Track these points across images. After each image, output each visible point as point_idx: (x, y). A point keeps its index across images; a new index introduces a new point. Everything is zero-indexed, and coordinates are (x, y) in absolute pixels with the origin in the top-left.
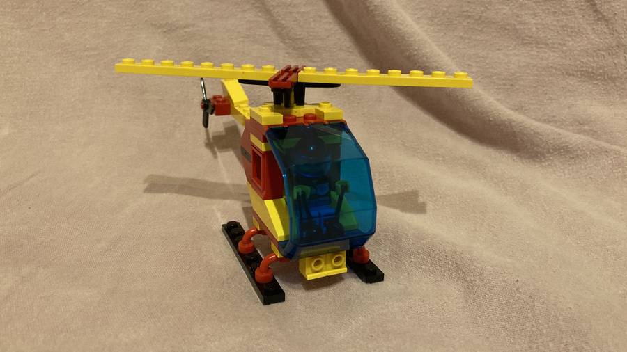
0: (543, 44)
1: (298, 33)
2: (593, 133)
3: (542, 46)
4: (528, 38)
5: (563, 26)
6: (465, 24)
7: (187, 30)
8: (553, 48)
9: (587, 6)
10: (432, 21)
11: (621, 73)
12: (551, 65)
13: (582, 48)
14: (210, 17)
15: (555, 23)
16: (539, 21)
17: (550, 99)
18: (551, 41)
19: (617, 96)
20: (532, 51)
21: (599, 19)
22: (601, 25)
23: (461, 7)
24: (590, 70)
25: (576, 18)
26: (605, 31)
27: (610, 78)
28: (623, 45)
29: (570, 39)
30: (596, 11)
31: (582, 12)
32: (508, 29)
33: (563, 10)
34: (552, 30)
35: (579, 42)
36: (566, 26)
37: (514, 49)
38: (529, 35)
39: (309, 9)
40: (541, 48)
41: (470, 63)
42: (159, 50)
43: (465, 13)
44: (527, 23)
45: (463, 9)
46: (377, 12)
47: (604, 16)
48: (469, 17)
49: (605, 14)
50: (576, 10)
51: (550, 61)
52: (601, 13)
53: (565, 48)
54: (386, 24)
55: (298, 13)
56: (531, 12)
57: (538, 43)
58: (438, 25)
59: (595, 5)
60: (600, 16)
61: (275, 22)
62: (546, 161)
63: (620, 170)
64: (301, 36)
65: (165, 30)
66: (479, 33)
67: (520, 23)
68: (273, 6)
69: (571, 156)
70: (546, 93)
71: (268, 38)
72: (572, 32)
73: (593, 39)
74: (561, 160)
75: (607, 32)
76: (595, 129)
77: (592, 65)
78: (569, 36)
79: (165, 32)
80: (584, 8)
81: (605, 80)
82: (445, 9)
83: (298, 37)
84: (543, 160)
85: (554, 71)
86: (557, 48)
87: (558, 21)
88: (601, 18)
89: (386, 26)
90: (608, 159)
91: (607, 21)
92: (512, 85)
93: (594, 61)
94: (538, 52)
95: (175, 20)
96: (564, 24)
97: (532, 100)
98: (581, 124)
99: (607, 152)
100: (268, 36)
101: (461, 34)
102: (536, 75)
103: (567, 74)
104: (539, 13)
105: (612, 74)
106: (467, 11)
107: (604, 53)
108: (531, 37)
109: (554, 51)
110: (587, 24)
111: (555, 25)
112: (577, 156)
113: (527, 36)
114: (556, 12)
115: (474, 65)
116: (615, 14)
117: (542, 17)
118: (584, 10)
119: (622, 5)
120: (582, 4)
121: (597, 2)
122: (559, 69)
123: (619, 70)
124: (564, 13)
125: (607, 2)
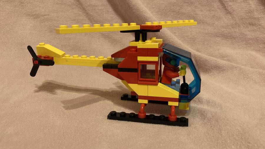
0: (205, 23)
1: (98, 18)
2: (229, 60)
5: (213, 16)
6: (172, 15)
7: (46, 17)
8: (209, 25)
9: (222, 8)
10: (158, 13)
11: (238, 36)
12: (209, 32)
13: (221, 25)
14: (56, 11)
17: (210, 46)
18: (208, 22)
19: (236, 45)
20: (201, 26)
21: (227, 13)
22: (228, 15)
23: (171, 7)
24: (225, 34)
25: (218, 12)
26: (230, 18)
27: (233, 38)
28: (238, 24)
29: (216, 21)
30: (226, 9)
31: (220, 10)
32: (191, 17)
33: (212, 9)
34: (209, 17)
35: (220, 23)
36: (214, 16)
38: (200, 19)
39: (103, 8)
40: (205, 25)
41: (175, 32)
42: (32, 26)
43: (172, 10)
44: (198, 14)
45: (171, 8)
46: (134, 8)
47: (229, 12)
48: (174, 11)
49: (229, 11)
50: (218, 9)
51: (209, 30)
52: (228, 10)
53: (214, 25)
54: (139, 13)
55: (98, 9)
56: (200, 10)
57: (203, 23)
58: (160, 15)
59: (225, 7)
60: (228, 12)
61: (87, 14)
62: (211, 73)
63: (242, 75)
64: (100, 20)
65: (34, 17)
66: (178, 18)
67: (195, 14)
68: (86, 6)
69: (221, 70)
70: (208, 44)
71: (84, 21)
72: (217, 18)
73: (225, 21)
74: (217, 72)
76: (229, 59)
78: (216, 20)
79: (34, 18)
80: (221, 8)
81: (231, 39)
82: (163, 8)
83: (98, 20)
84: (210, 72)
85: (211, 35)
87: (211, 14)
88: (228, 13)
89: (138, 14)
90: (237, 71)
91: (231, 14)
92: (194, 41)
93: (227, 31)
95: (39, 12)
96: (213, 15)
97: (202, 47)
98: (223, 57)
99: (236, 67)
100: (84, 20)
102: (203, 36)
103: (216, 36)
104: (203, 10)
105: (234, 36)
106: (173, 9)
107: (230, 27)
108: (200, 20)
109: (210, 26)
110: (223, 15)
112: (224, 70)
114: (210, 10)
115: (177, 32)
116: (234, 11)
117: (204, 12)
118: (221, 9)
119: (236, 7)
120: (220, 6)
121: (226, 5)
122: (213, 34)
123: (237, 34)
124: (213, 10)
125: (230, 5)
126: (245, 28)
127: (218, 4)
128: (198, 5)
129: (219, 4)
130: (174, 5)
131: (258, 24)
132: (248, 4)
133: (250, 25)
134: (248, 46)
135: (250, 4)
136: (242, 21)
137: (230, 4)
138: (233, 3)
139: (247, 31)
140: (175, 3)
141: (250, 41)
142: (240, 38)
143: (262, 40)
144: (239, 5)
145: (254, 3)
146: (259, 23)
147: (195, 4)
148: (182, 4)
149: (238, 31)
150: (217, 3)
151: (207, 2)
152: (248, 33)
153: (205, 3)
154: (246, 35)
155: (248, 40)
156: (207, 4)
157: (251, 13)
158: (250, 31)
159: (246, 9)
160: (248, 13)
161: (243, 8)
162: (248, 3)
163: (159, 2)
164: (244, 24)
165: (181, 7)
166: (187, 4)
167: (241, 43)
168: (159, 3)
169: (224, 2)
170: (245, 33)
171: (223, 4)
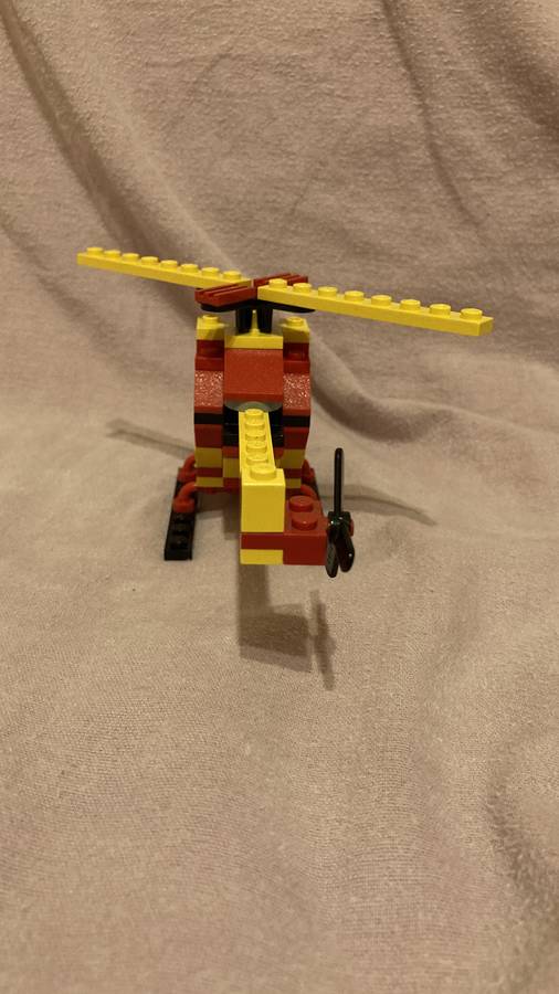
0: (384, 254)
1: (25, 225)
3: (384, 258)
4: (362, 245)
5: (415, 230)
6: (271, 220)
8: (400, 261)
9: (449, 201)
10: (223, 215)
13: (441, 263)
15: (403, 224)
16: (380, 219)
17: (391, 340)
18: (395, 251)
20: (368, 264)
21: (466, 221)
22: (470, 230)
23: (266, 194)
25: (433, 218)
26: (474, 239)
28: (501, 262)
29: (422, 249)
30: (461, 209)
31: (442, 209)
33: (414, 204)
34: (399, 234)
35: (436, 255)
36: (418, 229)
37: (341, 262)
38: (365, 239)
40: (382, 261)
43: (271, 205)
44: (361, 222)
45: (268, 198)
47: (473, 217)
48: (276, 210)
49: (473, 213)
50: (434, 207)
52: (468, 212)
53: (416, 263)
55: (25, 194)
56: (368, 205)
57: (377, 253)
58: (230, 221)
59: (459, 199)
60: (467, 217)
64: (29, 231)
66: (291, 235)
67: (351, 221)
73: (457, 252)
75: (477, 242)
78: (423, 244)
80: (445, 203)
82: (241, 197)
83: (25, 231)
86: (406, 262)
87: (407, 221)
91: (477, 224)
93: (458, 286)
94: (377, 267)
96: (416, 226)
98: (427, 380)
101: (265, 237)
104: (379, 207)
106: (274, 201)
107: (472, 273)
108: (367, 243)
109: (400, 267)
110: (450, 228)
111: (402, 228)
113: (361, 242)
114: (404, 208)
116: (488, 215)
117: (385, 214)
118: (444, 206)
119: (499, 202)
120: (442, 197)
121: (461, 194)
123: (494, 300)
124: (416, 210)
125: (477, 196)
126: (529, 279)
127: (435, 189)
128: (361, 190)
129: (440, 187)
130: (277, 188)
132: (544, 193)
133: (547, 268)
134: (534, 345)
135: (550, 194)
136: (517, 254)
137: (476, 188)
138: (488, 187)
139: (534, 290)
140: (282, 179)
141: (543, 329)
144: (511, 194)
147: (352, 187)
148: (304, 184)
149: (500, 288)
150: (430, 182)
151: (395, 180)
152: (538, 298)
153: (386, 183)
154: (529, 304)
155: (536, 325)
156: (397, 186)
157: (551, 226)
158: (545, 292)
159: (531, 212)
160: (538, 226)
161: (523, 206)
162: (542, 187)
163: (227, 176)
164: (525, 263)
165: (302, 196)
166: (323, 184)
167: (510, 332)
168: (229, 179)
169: (454, 182)
170: (527, 297)
171: (451, 190)
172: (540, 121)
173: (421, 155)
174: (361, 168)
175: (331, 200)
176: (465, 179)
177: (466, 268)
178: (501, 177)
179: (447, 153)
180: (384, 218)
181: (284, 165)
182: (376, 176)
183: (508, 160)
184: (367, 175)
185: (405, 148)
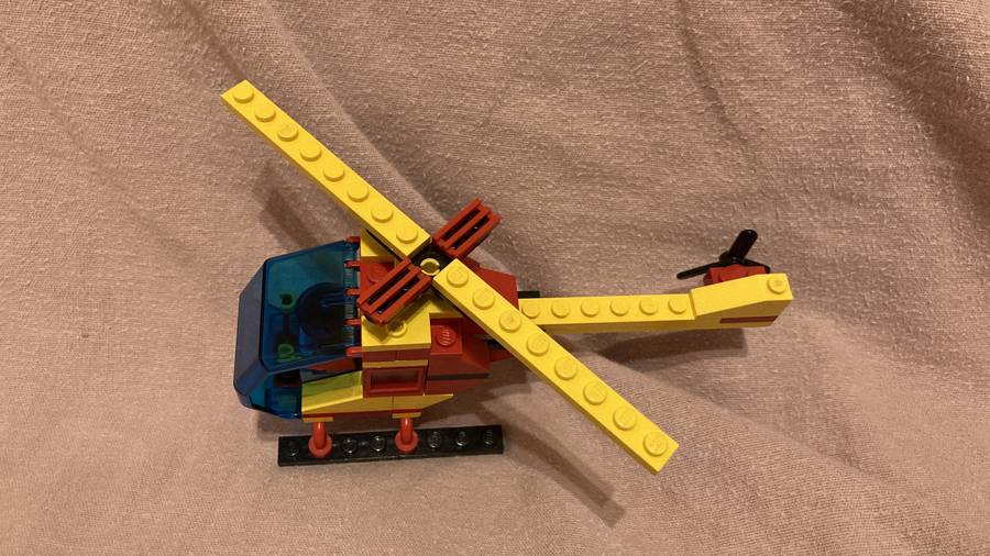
0: (615, 178)
3: (614, 182)
4: (585, 167)
5: (656, 144)
8: (634, 186)
9: (707, 108)
12: (628, 222)
13: (691, 191)
15: (641, 137)
16: (608, 132)
20: (592, 191)
21: (729, 137)
22: (736, 148)
24: (705, 234)
25: (683, 129)
26: (741, 160)
28: (772, 192)
30: (724, 120)
31: (696, 118)
33: (658, 112)
34: (636, 151)
35: (686, 179)
36: (661, 144)
37: (556, 188)
38: (588, 160)
40: (611, 186)
44: (584, 136)
47: (739, 132)
48: (464, 118)
49: (741, 127)
50: (684, 114)
51: (626, 214)
52: (734, 126)
53: (658, 189)
56: (593, 112)
57: (605, 177)
59: (722, 107)
60: (731, 131)
67: (569, 135)
72: (675, 157)
73: (715, 175)
75: (744, 164)
77: (710, 225)
78: (668, 165)
80: (701, 110)
85: (633, 233)
86: (643, 188)
87: (647, 133)
88: (732, 135)
91: (744, 141)
93: (713, 221)
94: (603, 193)
96: (658, 139)
102: (598, 241)
103: (658, 239)
104: (609, 114)
108: (591, 164)
109: (635, 194)
110: (707, 143)
111: (640, 142)
113: (584, 163)
114: (642, 115)
116: (761, 130)
117: (616, 124)
118: (700, 115)
119: (778, 112)
120: (697, 102)
121: (724, 101)
122: (643, 231)
124: (658, 118)
125: (748, 104)
126: (811, 211)
127: (689, 91)
128: (584, 92)
129: (694, 88)
130: (463, 89)
131: (879, 199)
132: (840, 102)
133: (837, 199)
134: (810, 290)
135: (849, 104)
136: (796, 181)
137: (748, 94)
138: (763, 92)
139: (816, 225)
141: (824, 273)
142: (776, 251)
143: (880, 272)
145: (873, 97)
146: (879, 194)
147: (570, 87)
148: (502, 84)
150: (681, 82)
152: (819, 234)
154: (807, 243)
155: (815, 268)
157: (848, 146)
158: (831, 228)
159: (823, 128)
161: (810, 119)
162: (839, 93)
163: (392, 70)
165: (499, 101)
166: (530, 84)
168: (394, 74)
169: (715, 85)
170: (805, 234)
171: (711, 95)
172: (845, 8)
173: (669, 44)
174: (583, 61)
175: (540, 105)
176: (731, 83)
177: (726, 199)
178: (782, 79)
179: (710, 47)
180: (615, 128)
181: (474, 56)
182: (604, 72)
183: (793, 56)
184: (592, 70)
185: (648, 35)
